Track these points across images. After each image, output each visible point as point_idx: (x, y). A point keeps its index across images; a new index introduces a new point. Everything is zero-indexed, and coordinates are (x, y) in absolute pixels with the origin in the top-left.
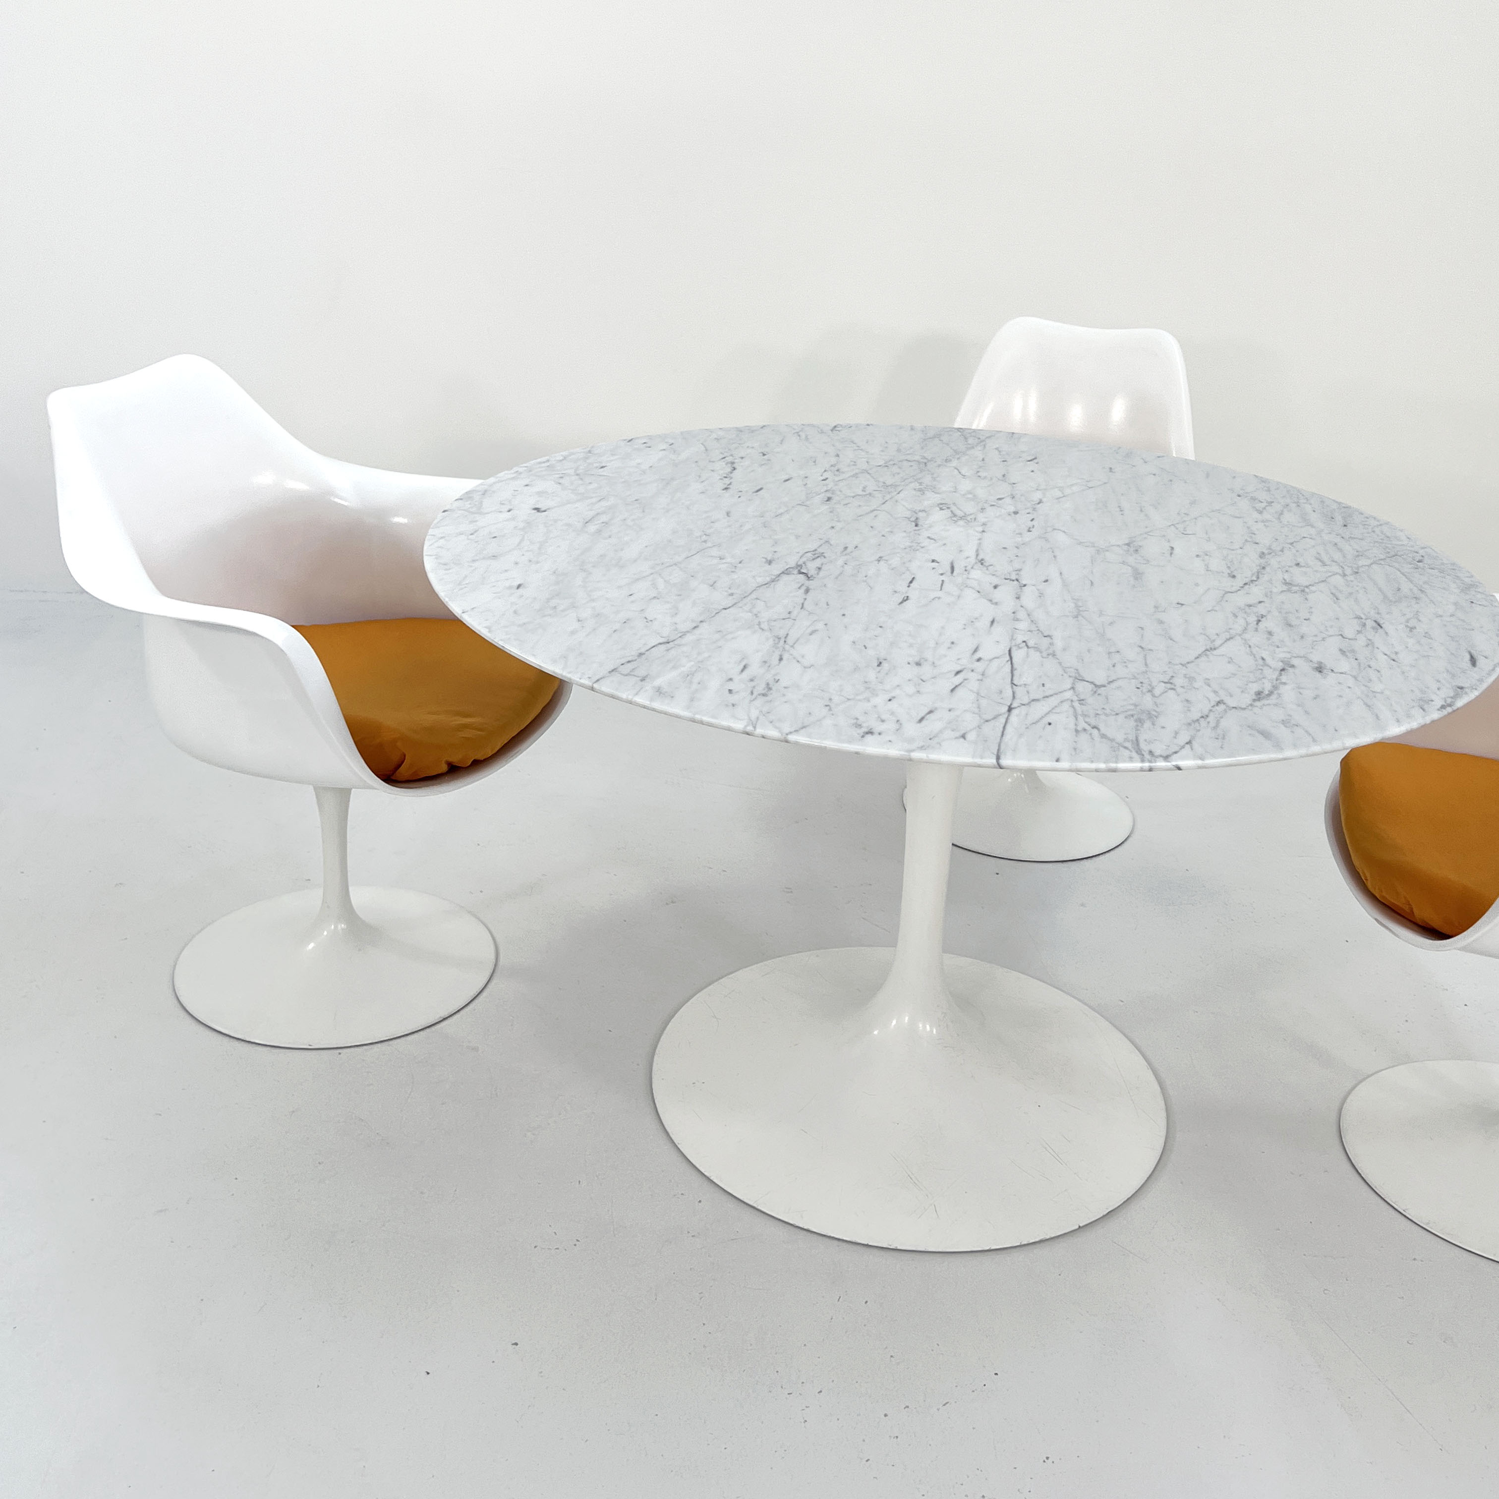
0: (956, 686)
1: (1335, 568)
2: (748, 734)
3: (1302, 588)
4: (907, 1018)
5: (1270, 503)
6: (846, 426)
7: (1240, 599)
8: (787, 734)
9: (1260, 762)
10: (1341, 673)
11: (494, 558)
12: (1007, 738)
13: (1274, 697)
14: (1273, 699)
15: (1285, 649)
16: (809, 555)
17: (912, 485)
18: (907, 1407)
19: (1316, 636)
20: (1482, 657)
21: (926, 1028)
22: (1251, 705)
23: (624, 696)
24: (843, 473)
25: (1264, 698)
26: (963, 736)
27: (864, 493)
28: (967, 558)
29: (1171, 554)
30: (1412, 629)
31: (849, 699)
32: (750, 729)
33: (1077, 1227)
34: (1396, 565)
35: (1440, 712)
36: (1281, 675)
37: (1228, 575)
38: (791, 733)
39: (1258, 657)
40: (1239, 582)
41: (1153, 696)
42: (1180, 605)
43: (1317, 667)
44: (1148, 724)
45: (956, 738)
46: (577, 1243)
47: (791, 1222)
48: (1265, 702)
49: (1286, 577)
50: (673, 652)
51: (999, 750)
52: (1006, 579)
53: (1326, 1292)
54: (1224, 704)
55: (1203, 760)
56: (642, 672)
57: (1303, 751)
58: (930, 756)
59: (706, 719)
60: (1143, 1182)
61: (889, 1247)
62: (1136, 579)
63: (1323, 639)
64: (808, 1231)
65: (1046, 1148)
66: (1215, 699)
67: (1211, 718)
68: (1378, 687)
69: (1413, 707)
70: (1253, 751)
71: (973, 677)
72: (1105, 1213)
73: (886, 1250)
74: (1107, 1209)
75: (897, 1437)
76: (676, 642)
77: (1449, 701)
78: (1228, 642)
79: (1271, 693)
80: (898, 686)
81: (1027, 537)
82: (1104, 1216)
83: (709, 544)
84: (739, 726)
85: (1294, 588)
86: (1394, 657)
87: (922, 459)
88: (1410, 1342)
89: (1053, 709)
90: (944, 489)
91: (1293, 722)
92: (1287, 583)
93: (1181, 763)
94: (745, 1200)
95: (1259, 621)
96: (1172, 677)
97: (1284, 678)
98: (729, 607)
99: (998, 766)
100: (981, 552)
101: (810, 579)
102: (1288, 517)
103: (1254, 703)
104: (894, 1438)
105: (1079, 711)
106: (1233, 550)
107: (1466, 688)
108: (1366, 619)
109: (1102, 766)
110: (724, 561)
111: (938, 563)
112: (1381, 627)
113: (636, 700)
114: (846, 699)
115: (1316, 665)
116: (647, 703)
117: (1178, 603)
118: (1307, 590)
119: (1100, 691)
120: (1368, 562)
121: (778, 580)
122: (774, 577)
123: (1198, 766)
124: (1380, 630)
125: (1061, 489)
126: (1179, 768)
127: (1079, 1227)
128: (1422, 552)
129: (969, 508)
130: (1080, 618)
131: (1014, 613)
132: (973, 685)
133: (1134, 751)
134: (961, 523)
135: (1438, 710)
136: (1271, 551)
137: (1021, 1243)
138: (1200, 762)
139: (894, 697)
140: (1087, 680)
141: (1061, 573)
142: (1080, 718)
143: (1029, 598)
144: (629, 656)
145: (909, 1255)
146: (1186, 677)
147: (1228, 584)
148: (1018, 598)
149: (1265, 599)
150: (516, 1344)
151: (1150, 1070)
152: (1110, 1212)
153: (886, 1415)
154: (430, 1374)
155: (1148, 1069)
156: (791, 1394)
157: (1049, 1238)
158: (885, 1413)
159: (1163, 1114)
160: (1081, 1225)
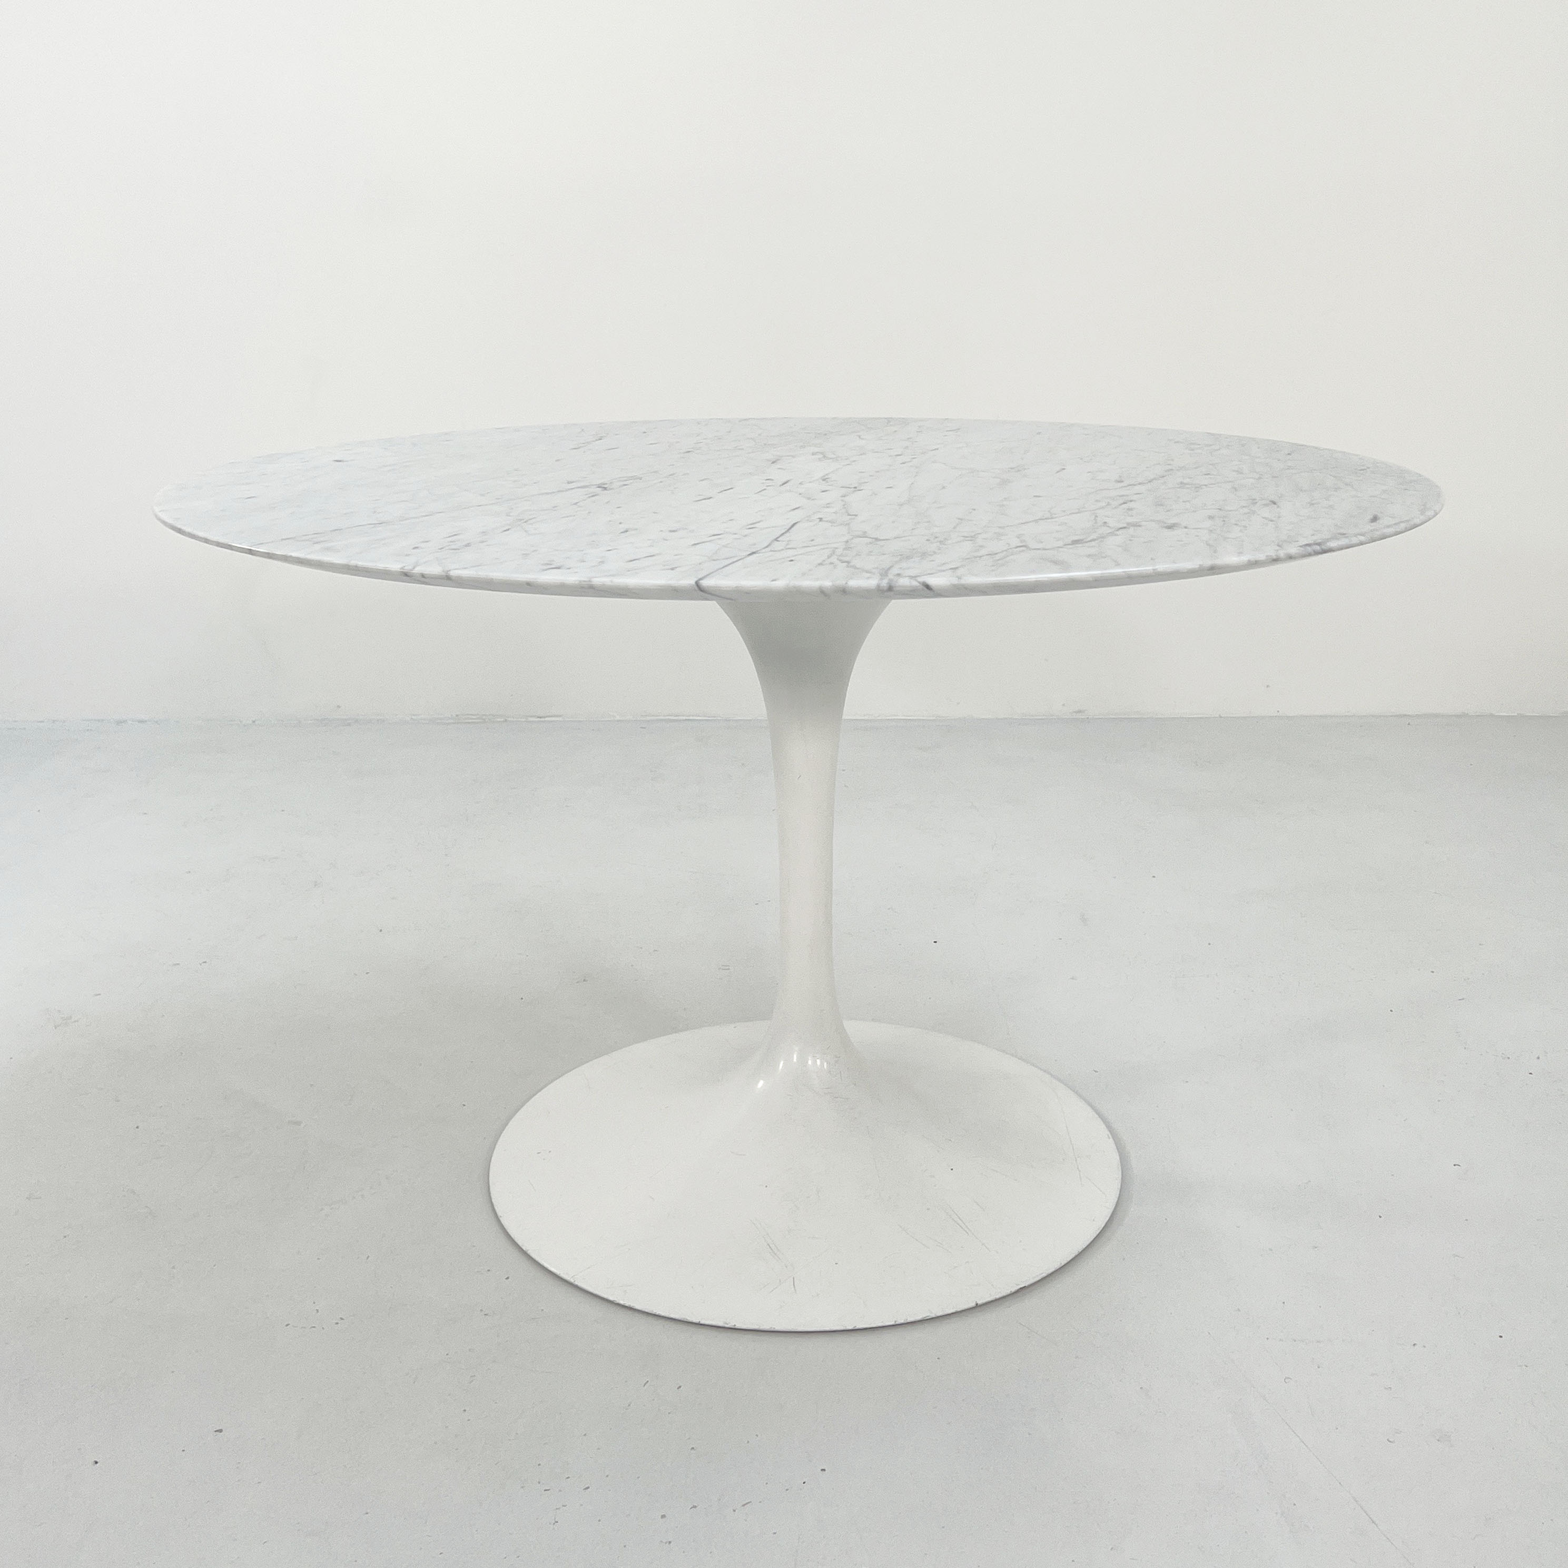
4: (795, 1056)
13: (1094, 542)
18: (695, 1507)
21: (816, 1063)
26: (672, 569)
30: (1312, 504)
31: (558, 550)
33: (973, 1304)
45: (664, 569)
46: (341, 1321)
47: (611, 1298)
50: (380, 528)
51: (707, 576)
53: (1287, 1381)
60: (1073, 1256)
61: (726, 1326)
64: (629, 1308)
65: (951, 1216)
67: (1000, 555)
71: (730, 537)
72: (1013, 1290)
73: (722, 1329)
74: (1017, 1285)
75: (670, 1542)
76: (390, 523)
77: (1319, 541)
81: (898, 466)
82: (1012, 1294)
88: (1390, 1440)
89: (807, 552)
94: (562, 1275)
95: (1125, 503)
99: (696, 588)
103: (1065, 546)
104: (666, 1543)
105: (838, 553)
108: (1261, 500)
127: (977, 1304)
132: (724, 542)
135: (1301, 547)
136: (1183, 468)
137: (895, 1322)
139: (616, 549)
142: (835, 557)
144: (321, 531)
145: (749, 1336)
151: (1111, 1139)
152: (1021, 1288)
153: (663, 1516)
154: (98, 1465)
155: (1109, 1138)
156: (549, 1490)
157: (934, 1316)
158: (663, 1514)
159: (1117, 1185)
160: (980, 1302)
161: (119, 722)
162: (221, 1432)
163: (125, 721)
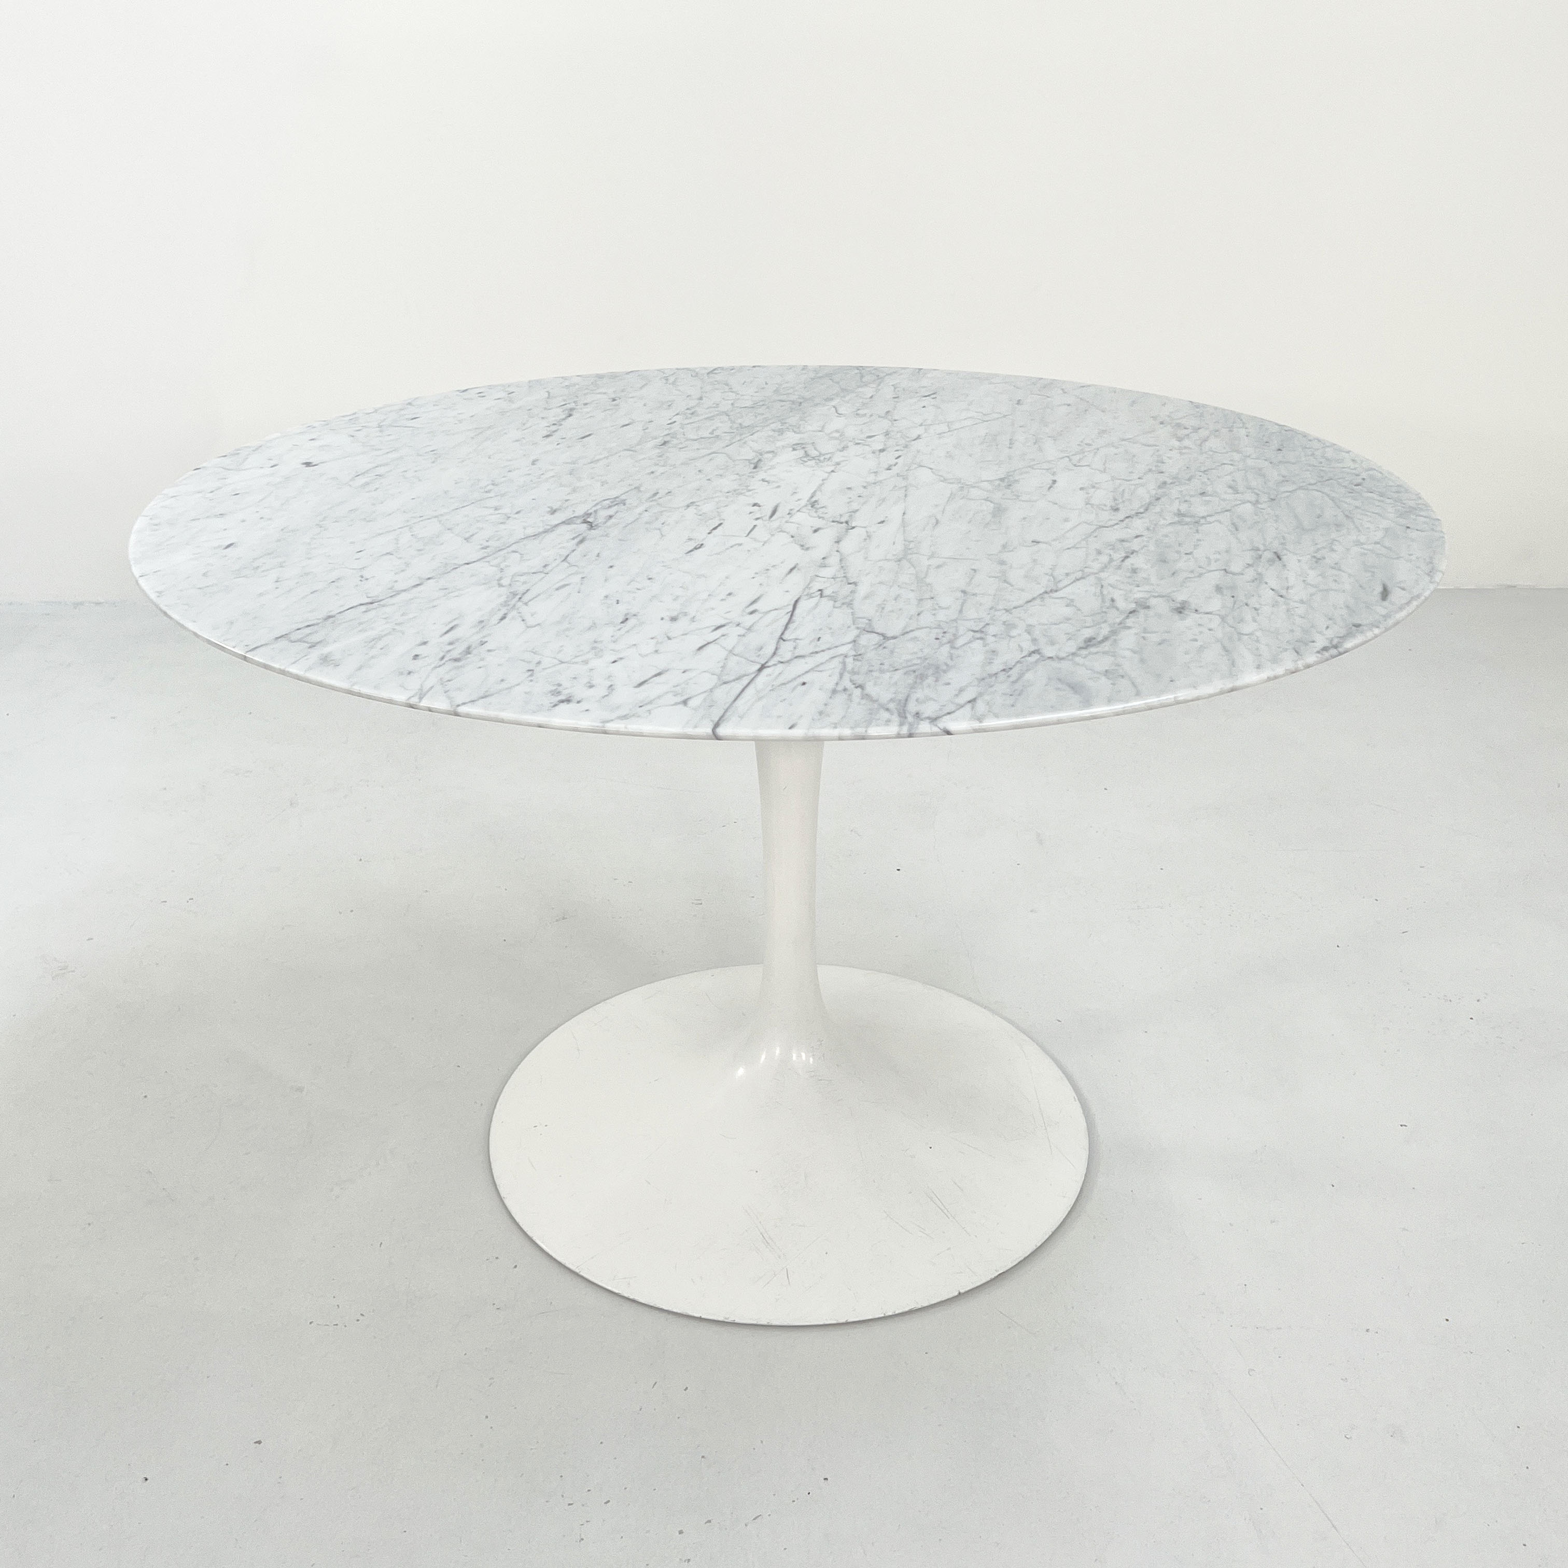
0: (709, 643)
1: (1250, 496)
2: (411, 706)
3: (1197, 519)
4: (777, 1048)
5: (1196, 430)
6: (727, 369)
7: (1112, 535)
8: (458, 706)
9: (1059, 722)
10: (1207, 613)
11: (222, 516)
12: (740, 702)
13: (1107, 643)
14: (1106, 646)
15: (1147, 588)
16: (607, 502)
17: (773, 426)
18: (709, 1521)
19: (1192, 572)
20: (1397, 588)
21: (801, 1058)
22: (1073, 654)
23: (277, 666)
24: (698, 415)
25: (1094, 645)
26: (685, 702)
27: (712, 436)
28: (799, 500)
29: (1050, 488)
30: (1318, 560)
31: (562, 662)
32: (414, 701)
33: (956, 1294)
34: (1327, 490)
35: (1319, 655)
36: (1127, 617)
37: (1110, 508)
38: (464, 704)
39: (1108, 598)
40: (1121, 515)
41: (953, 647)
42: (1035, 543)
43: (1178, 608)
44: (930, 680)
45: (676, 704)
46: (362, 1318)
47: (615, 1291)
48: (1093, 650)
49: (1181, 508)
50: (373, 613)
51: (722, 716)
52: (833, 522)
53: (1251, 1373)
54: (1039, 654)
55: (981, 722)
56: (315, 638)
57: (1119, 707)
58: (629, 726)
59: (364, 690)
60: (1047, 1236)
61: (727, 1321)
62: (994, 516)
63: (1200, 575)
64: (634, 1301)
65: (931, 1199)
66: (1028, 646)
67: (1014, 673)
68: (1247, 628)
69: (1286, 650)
70: (1053, 709)
71: (734, 632)
72: (993, 1276)
73: (722, 1324)
74: (996, 1271)
75: (689, 1560)
76: (382, 603)
77: (1335, 641)
78: (1078, 583)
79: (1106, 639)
80: (635, 645)
81: (884, 475)
82: (992, 1280)
83: (492, 494)
84: (402, 697)
85: (1187, 519)
86: (1284, 592)
87: (799, 398)
88: (1347, 1436)
89: (818, 666)
90: (810, 428)
91: (1121, 672)
92: (1181, 514)
93: (952, 727)
94: (568, 1265)
95: (1127, 557)
96: (988, 624)
97: (1129, 622)
98: (474, 562)
99: (711, 736)
100: (818, 493)
101: (594, 528)
102: (1213, 443)
103: (1079, 652)
104: (685, 1561)
105: (850, 667)
106: (1129, 481)
107: (1364, 626)
108: (1265, 551)
109: (847, 732)
110: (499, 511)
111: (760, 506)
112: (1280, 559)
113: (288, 670)
114: (557, 662)
115: (1179, 605)
116: (301, 673)
117: (1033, 542)
118: (1202, 521)
119: (889, 644)
120: (1294, 487)
121: (554, 530)
122: (549, 527)
123: (974, 730)
124: (1277, 562)
125: (949, 424)
126: (948, 733)
127: (960, 1293)
128: (1364, 475)
129: (826, 446)
130: (904, 562)
131: (823, 558)
132: (730, 642)
133: (896, 714)
134: (812, 463)
135: (1318, 652)
136: (1176, 480)
137: (885, 1314)
138: (976, 725)
139: (621, 659)
140: (877, 632)
141: (904, 513)
142: (847, 676)
143: (850, 544)
144: (314, 620)
145: (748, 1331)
146: (1005, 625)
147: (1106, 516)
148: (838, 542)
149: (1146, 533)
150: (259, 1442)
151: (1078, 1102)
152: (1000, 1274)
153: (681, 1532)
154: (148, 1481)
155: (1075, 1101)
156: (572, 1504)
157: (920, 1307)
158: (680, 1529)
159: (1085, 1155)
160: (962, 1291)
161: (77, 605)
162: (259, 1444)
163: (82, 604)
